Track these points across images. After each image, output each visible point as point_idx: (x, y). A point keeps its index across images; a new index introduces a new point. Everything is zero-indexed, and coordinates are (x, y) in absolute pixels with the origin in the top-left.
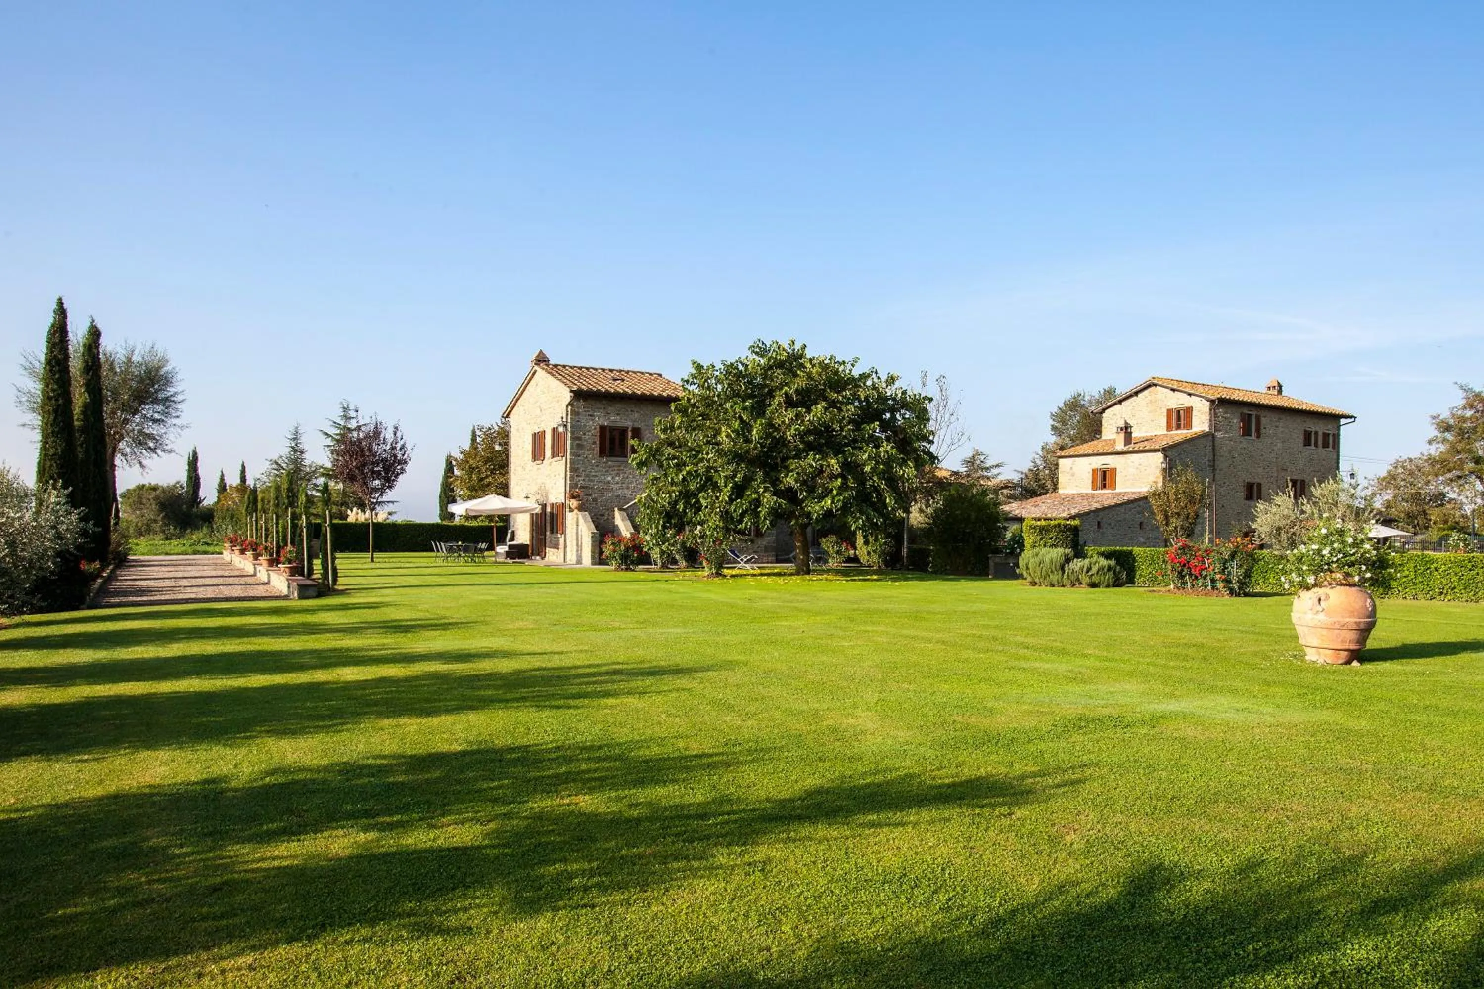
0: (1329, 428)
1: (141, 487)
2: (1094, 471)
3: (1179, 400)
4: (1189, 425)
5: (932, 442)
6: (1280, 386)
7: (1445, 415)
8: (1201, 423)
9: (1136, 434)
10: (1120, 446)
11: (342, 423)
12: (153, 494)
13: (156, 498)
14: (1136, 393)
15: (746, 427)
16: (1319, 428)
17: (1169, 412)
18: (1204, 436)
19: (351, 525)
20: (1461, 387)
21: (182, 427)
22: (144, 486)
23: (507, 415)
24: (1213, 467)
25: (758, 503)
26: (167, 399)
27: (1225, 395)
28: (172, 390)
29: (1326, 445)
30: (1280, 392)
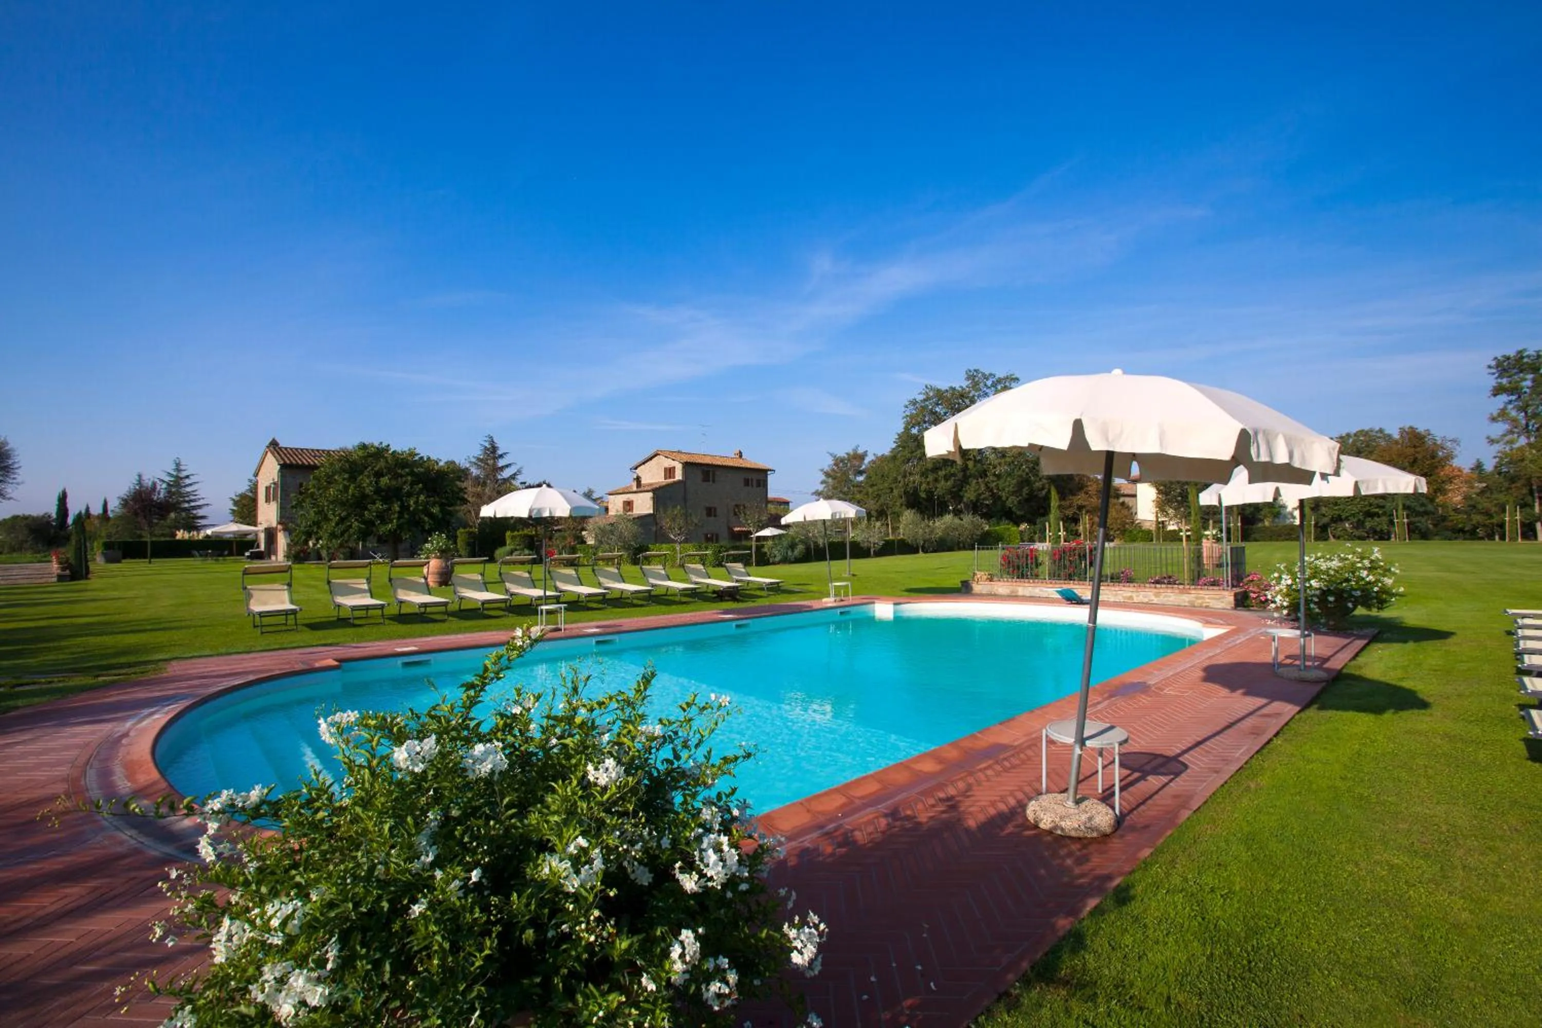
0: (761, 477)
1: (15, 518)
2: (624, 502)
3: (669, 463)
4: (674, 477)
5: (465, 493)
6: (740, 453)
7: (826, 468)
8: (679, 476)
9: (643, 482)
10: (635, 489)
11: (175, 473)
12: (25, 522)
13: (27, 526)
14: (651, 459)
15: (346, 488)
16: (755, 477)
17: (665, 469)
18: (679, 482)
19: (179, 541)
20: (831, 455)
21: (18, 484)
22: (18, 516)
23: (256, 475)
24: (685, 500)
25: (350, 526)
26: (6, 467)
27: (692, 460)
28: (10, 462)
29: (759, 485)
30: (741, 456)
